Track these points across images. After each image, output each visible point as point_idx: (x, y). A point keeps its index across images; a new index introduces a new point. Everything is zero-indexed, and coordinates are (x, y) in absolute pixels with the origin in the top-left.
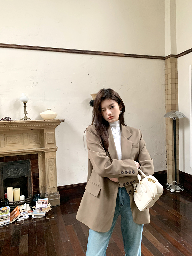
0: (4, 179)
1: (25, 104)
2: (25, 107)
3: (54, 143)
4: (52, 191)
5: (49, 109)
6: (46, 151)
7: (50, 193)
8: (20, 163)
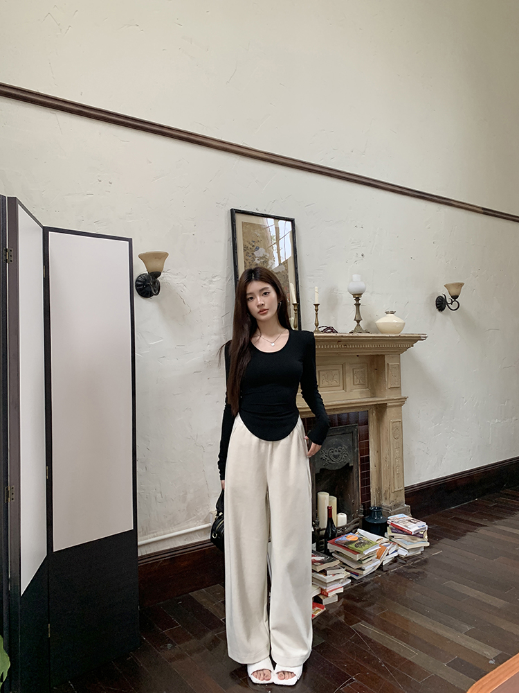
0: (318, 471)
1: (357, 299)
2: (358, 305)
3: (399, 388)
4: (397, 499)
5: (393, 313)
6: (390, 404)
7: (394, 503)
8: (343, 432)
